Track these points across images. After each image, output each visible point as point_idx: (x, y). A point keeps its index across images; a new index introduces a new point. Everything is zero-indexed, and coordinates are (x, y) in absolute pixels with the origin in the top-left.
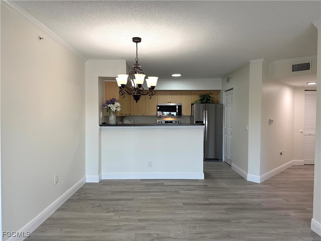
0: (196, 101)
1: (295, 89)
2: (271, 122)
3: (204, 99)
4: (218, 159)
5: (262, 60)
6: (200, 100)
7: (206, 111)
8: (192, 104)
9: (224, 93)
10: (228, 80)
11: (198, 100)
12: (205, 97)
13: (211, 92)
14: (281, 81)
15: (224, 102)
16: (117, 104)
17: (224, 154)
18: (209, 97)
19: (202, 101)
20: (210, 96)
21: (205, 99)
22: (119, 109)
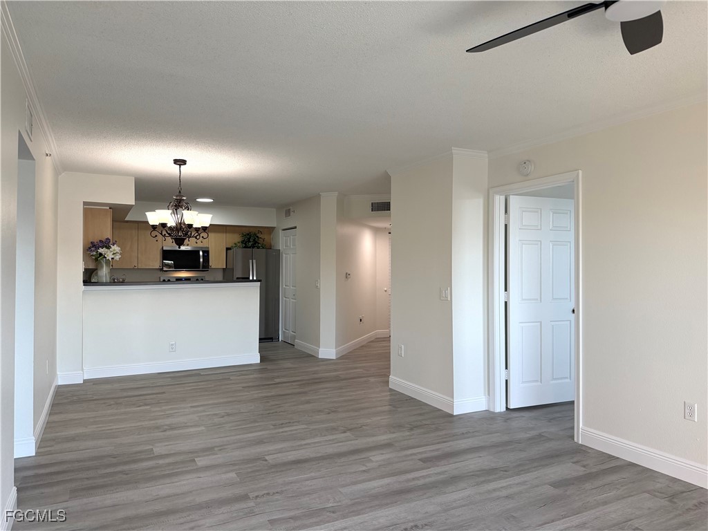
0: (235, 244)
1: (377, 231)
2: (347, 275)
3: (249, 242)
4: (272, 338)
5: (336, 194)
6: (242, 242)
7: (254, 261)
8: (228, 249)
9: (281, 233)
10: (288, 213)
11: (239, 242)
12: (250, 237)
13: (260, 230)
14: (359, 222)
15: (281, 247)
16: (115, 248)
17: (282, 329)
18: (257, 237)
19: (245, 244)
20: (259, 235)
21: (251, 240)
22: (117, 257)
